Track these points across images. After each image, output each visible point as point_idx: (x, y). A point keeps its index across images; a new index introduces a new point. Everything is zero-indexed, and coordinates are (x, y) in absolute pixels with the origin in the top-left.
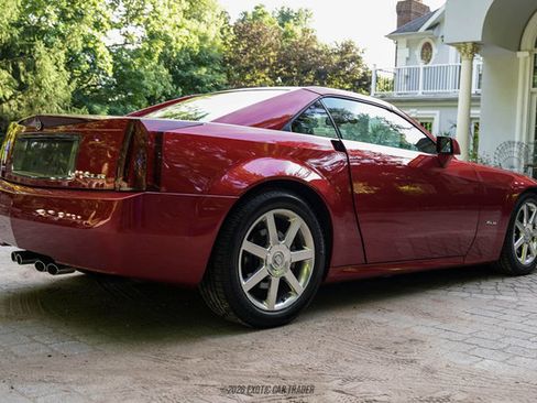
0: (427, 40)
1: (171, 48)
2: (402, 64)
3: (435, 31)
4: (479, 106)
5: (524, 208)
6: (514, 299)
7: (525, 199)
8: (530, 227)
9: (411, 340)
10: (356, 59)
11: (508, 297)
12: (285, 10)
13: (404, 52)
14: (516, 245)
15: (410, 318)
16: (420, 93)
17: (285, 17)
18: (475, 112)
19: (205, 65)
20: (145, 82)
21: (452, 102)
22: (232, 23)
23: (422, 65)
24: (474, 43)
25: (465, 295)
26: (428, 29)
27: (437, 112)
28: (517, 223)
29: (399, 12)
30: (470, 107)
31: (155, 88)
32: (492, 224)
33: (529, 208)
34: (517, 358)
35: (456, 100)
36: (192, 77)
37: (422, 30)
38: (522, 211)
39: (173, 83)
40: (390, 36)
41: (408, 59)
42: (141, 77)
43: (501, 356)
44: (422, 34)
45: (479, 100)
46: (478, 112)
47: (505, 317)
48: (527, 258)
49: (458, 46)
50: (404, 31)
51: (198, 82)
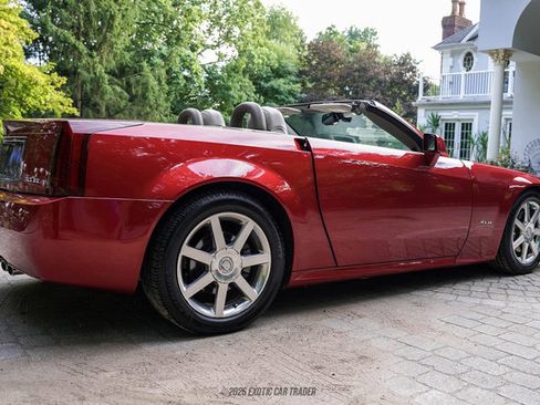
0: (468, 50)
1: (253, 63)
2: (446, 72)
3: (475, 43)
4: (511, 108)
5: (525, 206)
6: (502, 304)
7: (526, 197)
8: (532, 226)
9: (361, 357)
10: (412, 69)
11: (497, 302)
12: (354, 30)
13: (449, 61)
14: (515, 245)
15: (377, 326)
16: (461, 97)
17: (353, 35)
18: (507, 113)
19: (282, 77)
20: (231, 93)
21: (486, 104)
22: (308, 42)
23: (463, 72)
24: (506, 51)
25: (452, 297)
26: (470, 40)
27: (477, 114)
28: (517, 222)
29: (444, 26)
30: (501, 109)
31: (241, 97)
32: (487, 224)
33: (531, 207)
34: (471, 389)
35: (489, 103)
36: (272, 87)
37: (464, 41)
38: (523, 210)
39: (255, 93)
40: (436, 48)
41: (452, 67)
42: (229, 89)
43: (454, 385)
44: (464, 45)
45: (511, 103)
46: (511, 113)
47: (483, 329)
48: (527, 257)
49: (491, 53)
50: (449, 42)
51: (277, 91)
